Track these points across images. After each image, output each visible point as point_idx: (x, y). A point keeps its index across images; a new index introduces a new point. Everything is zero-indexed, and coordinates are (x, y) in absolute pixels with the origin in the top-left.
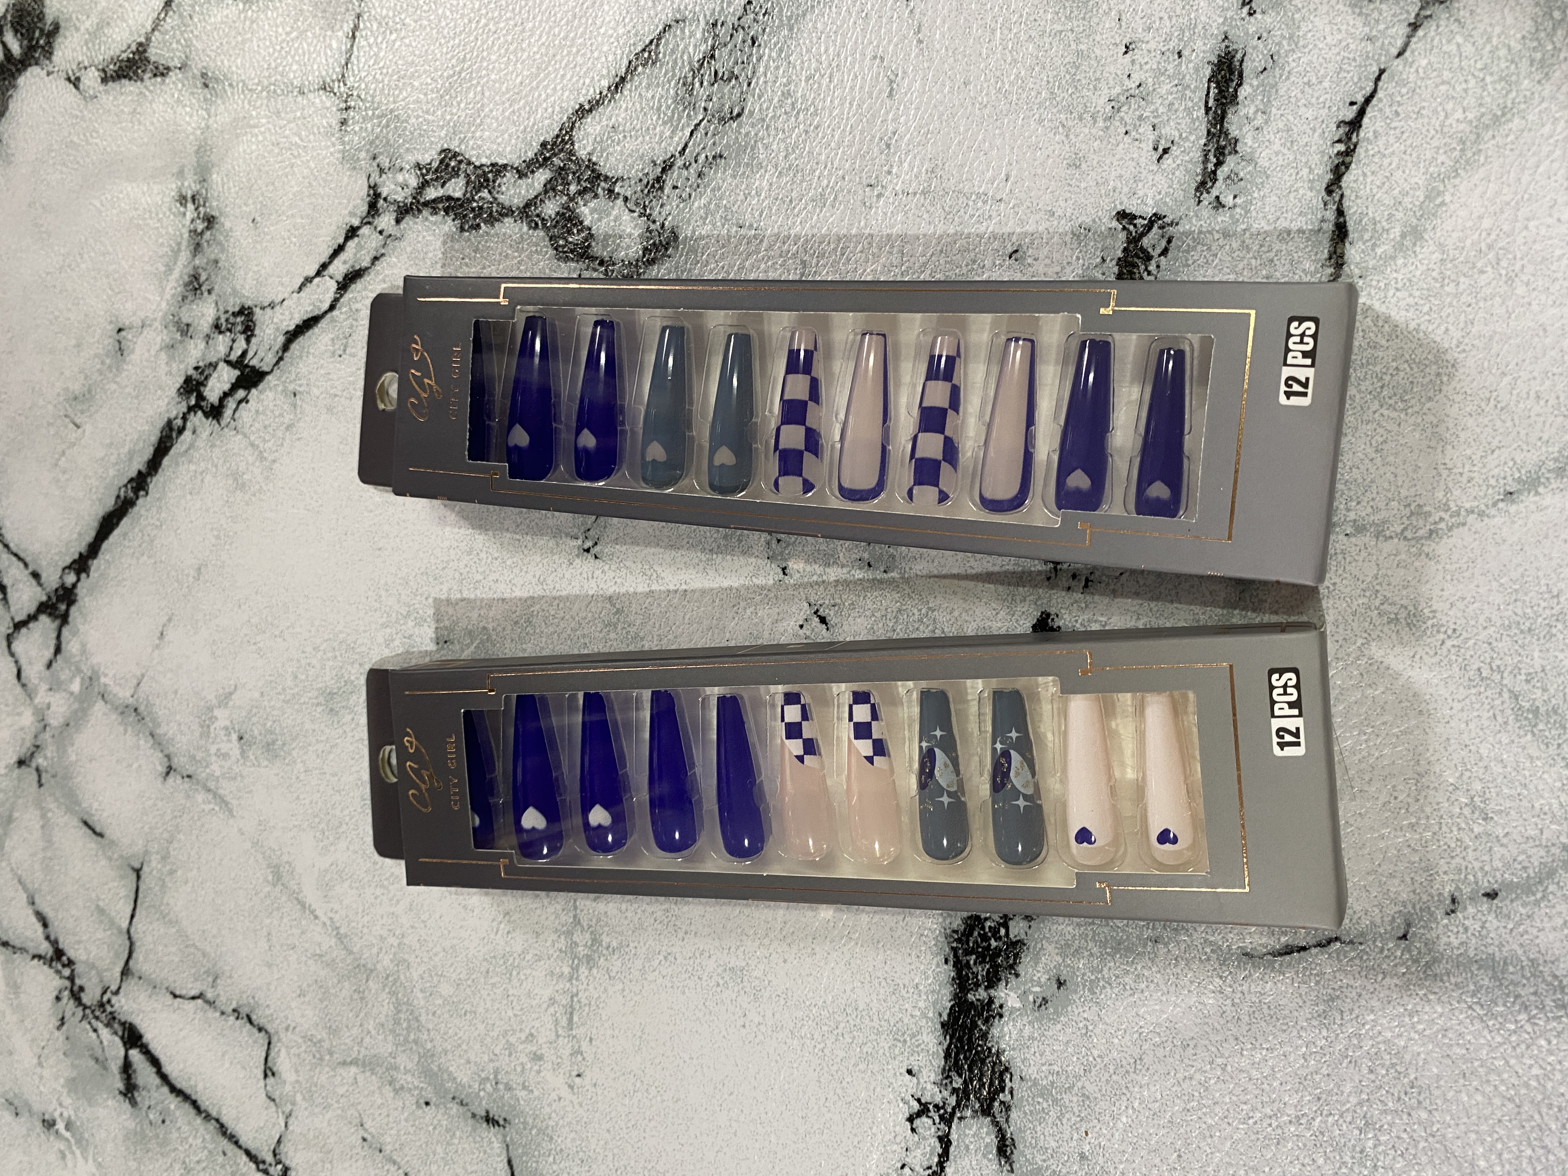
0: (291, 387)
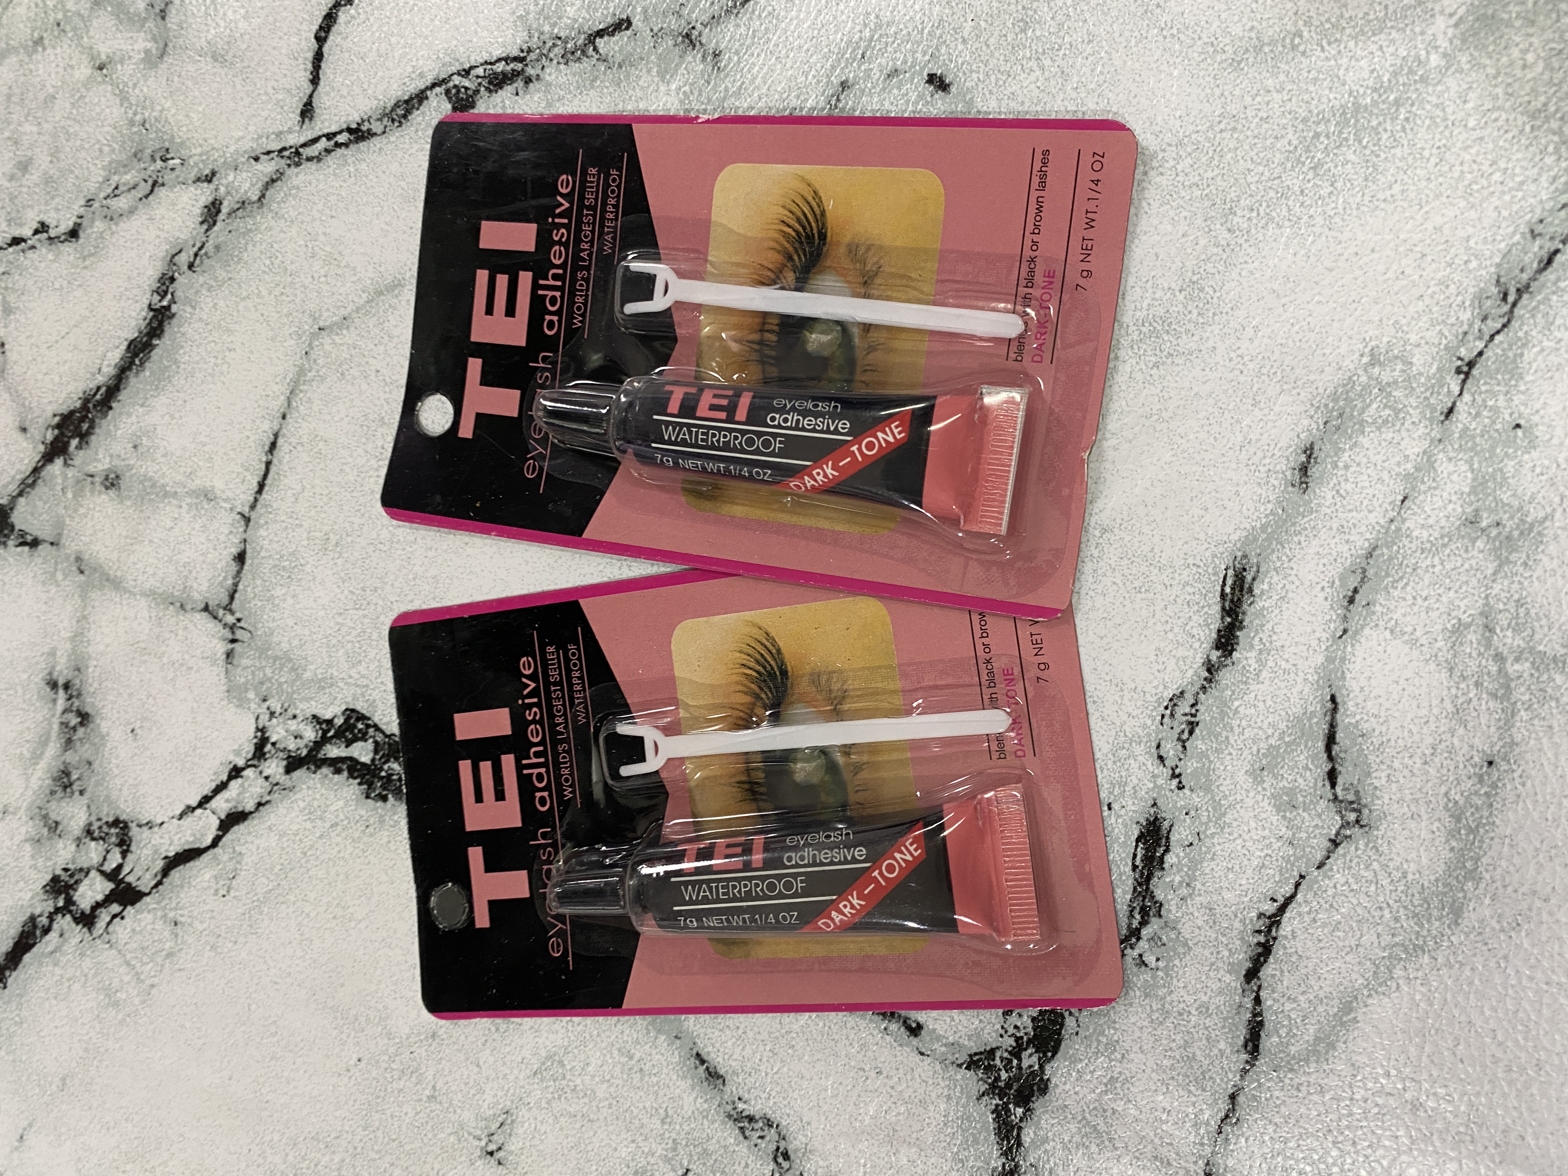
0: (171, 915)
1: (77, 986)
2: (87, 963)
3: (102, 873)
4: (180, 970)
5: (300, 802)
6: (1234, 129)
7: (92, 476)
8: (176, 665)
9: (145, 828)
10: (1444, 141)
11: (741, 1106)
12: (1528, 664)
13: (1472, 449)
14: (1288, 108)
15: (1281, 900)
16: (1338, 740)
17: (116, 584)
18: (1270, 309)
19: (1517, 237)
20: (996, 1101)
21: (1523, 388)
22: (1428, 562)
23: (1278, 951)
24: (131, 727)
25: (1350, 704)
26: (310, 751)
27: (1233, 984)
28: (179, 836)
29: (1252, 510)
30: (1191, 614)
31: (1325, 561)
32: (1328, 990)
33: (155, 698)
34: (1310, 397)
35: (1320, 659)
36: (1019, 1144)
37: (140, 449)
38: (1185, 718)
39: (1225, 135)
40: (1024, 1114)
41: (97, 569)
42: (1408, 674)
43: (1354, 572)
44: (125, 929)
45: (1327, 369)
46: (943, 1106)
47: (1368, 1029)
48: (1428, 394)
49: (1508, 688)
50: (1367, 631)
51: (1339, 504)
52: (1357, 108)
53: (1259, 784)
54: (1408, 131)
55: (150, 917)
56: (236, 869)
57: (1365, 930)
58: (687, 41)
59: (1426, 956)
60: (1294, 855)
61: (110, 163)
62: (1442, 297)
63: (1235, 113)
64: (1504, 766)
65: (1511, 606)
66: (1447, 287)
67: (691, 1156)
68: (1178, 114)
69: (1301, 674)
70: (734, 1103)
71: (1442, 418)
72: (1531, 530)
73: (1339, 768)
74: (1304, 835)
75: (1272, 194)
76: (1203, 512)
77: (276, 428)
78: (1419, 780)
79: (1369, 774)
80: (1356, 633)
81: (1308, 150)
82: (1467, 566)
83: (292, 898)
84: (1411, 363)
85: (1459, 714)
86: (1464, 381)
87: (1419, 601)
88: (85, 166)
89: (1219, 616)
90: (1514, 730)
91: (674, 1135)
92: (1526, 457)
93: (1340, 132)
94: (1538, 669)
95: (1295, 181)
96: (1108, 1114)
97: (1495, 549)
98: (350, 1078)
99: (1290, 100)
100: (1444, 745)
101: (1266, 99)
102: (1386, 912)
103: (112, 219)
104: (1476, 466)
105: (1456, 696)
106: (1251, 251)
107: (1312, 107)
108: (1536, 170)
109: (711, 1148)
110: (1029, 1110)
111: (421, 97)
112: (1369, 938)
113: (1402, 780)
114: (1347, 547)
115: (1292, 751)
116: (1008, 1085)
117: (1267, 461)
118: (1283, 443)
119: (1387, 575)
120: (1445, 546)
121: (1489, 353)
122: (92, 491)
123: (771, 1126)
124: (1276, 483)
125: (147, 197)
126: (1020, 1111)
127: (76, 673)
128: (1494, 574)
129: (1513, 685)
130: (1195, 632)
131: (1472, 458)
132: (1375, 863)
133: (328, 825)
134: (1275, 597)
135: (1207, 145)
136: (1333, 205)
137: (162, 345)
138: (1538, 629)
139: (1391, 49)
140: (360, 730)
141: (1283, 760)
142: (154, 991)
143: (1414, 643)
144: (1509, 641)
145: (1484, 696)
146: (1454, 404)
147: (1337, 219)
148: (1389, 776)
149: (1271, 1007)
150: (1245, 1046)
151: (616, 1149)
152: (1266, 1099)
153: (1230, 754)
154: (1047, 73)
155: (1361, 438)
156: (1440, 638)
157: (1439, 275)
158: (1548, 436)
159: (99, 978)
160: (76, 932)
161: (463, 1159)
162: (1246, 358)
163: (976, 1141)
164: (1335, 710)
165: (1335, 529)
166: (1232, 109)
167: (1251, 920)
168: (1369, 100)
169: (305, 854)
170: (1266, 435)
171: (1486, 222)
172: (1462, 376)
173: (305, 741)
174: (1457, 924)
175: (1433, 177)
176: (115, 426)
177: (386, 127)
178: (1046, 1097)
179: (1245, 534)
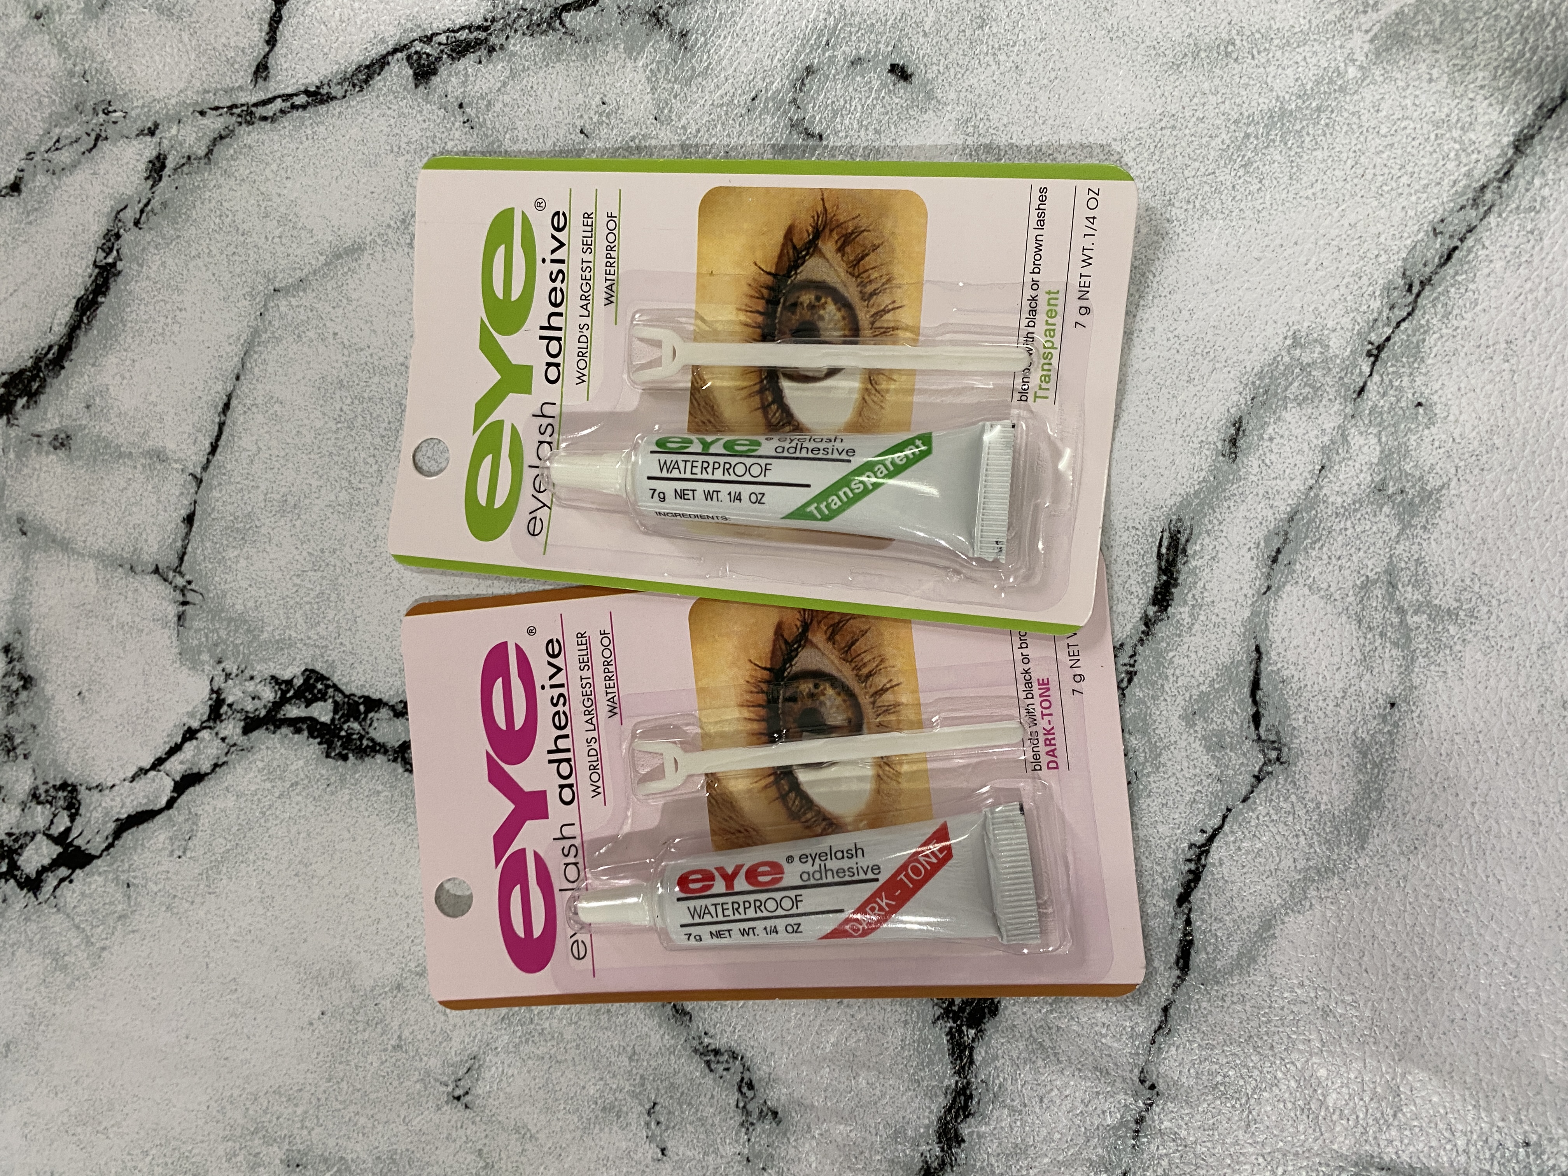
1: (21, 951)
2: (33, 926)
3: (49, 837)
4: (133, 932)
5: (258, 763)
6: (1174, 127)
7: (39, 436)
8: (126, 628)
9: (95, 792)
10: (1359, 146)
11: (706, 1040)
12: (1425, 616)
13: (1380, 424)
14: (1222, 109)
15: (1210, 831)
16: (1261, 686)
17: (65, 546)
18: (1204, 294)
19: (1422, 234)
20: (950, 1024)
21: (1424, 371)
22: (1342, 525)
23: (1207, 877)
24: (77, 690)
25: (1273, 653)
26: (268, 713)
27: (1167, 908)
28: (132, 797)
29: (1187, 477)
30: (1130, 573)
31: (1252, 524)
32: (1250, 910)
33: (103, 661)
34: (1238, 374)
35: (1247, 613)
36: (971, 1062)
37: (92, 409)
38: (1125, 668)
39: (1167, 132)
40: (976, 1035)
41: (43, 529)
42: (1322, 626)
43: (1277, 534)
44: (74, 892)
45: (1254, 350)
46: (900, 1031)
47: (1284, 943)
48: (1343, 374)
49: (1409, 639)
50: (1288, 588)
51: (1264, 472)
52: (1283, 112)
53: (1191, 727)
54: (1328, 136)
55: (100, 880)
56: (192, 831)
57: (1283, 855)
58: (654, 20)
59: (1336, 878)
60: (1222, 790)
61: (51, 115)
62: (1356, 287)
63: (1174, 112)
64: (1404, 707)
65: (1412, 565)
66: (1360, 278)
67: (658, 1089)
68: (1122, 112)
69: (1229, 626)
70: (700, 1038)
71: (1355, 396)
72: (1430, 497)
73: (1262, 711)
74: (1231, 772)
75: (1207, 188)
76: (1142, 480)
77: (229, 389)
78: (1331, 720)
79: (1288, 716)
80: (1279, 589)
81: (1239, 149)
82: (1374, 529)
83: (252, 857)
84: (1328, 346)
85: (1366, 661)
86: (1374, 364)
87: (1334, 560)
88: (24, 118)
89: (1155, 575)
90: (1413, 675)
91: (641, 1072)
92: (1426, 432)
93: (1268, 133)
94: (1434, 621)
95: (1227, 177)
96: (1053, 1031)
97: (1399, 514)
98: (313, 1031)
99: (1223, 102)
100: (1353, 689)
101: (1202, 101)
102: (1302, 838)
103: (54, 173)
104: (1384, 439)
105: (1364, 645)
106: (1188, 239)
107: (1244, 110)
108: (1439, 174)
109: (678, 1082)
110: (981, 1031)
111: (382, 62)
112: (1287, 863)
113: (1316, 721)
114: (1270, 512)
115: (1221, 696)
116: (962, 1009)
117: (1199, 433)
118: (1216, 416)
119: (1306, 537)
120: (1355, 510)
121: (1395, 339)
122: (39, 453)
123: (736, 1058)
124: (1208, 453)
125: (90, 151)
126: (972, 1032)
127: (17, 636)
128: (1398, 536)
129: (1412, 635)
130: (1134, 590)
131: (1380, 432)
132: (1293, 796)
133: (287, 784)
134: (1207, 557)
135: (1149, 141)
136: (1261, 201)
137: (107, 303)
138: (1434, 586)
139: (1314, 60)
140: (320, 691)
141: (1213, 705)
142: (105, 954)
143: (1329, 597)
144: (1409, 596)
145: (1388, 645)
146: (1365, 383)
147: (1264, 213)
148: (1305, 718)
149: (1200, 927)
150: (1177, 963)
151: (584, 1088)
152: (1195, 1010)
153: (1165, 700)
154: (1002, 68)
155: (1284, 413)
156: (1351, 593)
157: (1353, 268)
158: (1445, 414)
159: (46, 942)
160: (20, 898)
161: (430, 1104)
162: (1182, 339)
163: (931, 1063)
164: (1259, 659)
165: (1261, 496)
166: (1172, 108)
167: (1183, 850)
168: (1293, 106)
169: (264, 813)
170: (1198, 411)
171: (1396, 220)
172: (1372, 359)
173: (264, 702)
174: (1363, 848)
175: (1349, 179)
176: (67, 385)
177: (346, 91)
178: (997, 1019)
179: (1180, 499)
